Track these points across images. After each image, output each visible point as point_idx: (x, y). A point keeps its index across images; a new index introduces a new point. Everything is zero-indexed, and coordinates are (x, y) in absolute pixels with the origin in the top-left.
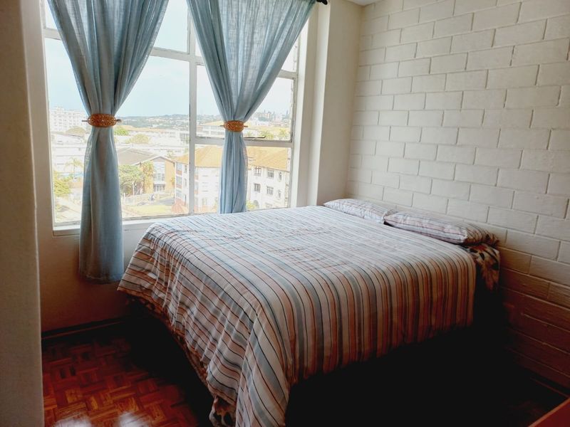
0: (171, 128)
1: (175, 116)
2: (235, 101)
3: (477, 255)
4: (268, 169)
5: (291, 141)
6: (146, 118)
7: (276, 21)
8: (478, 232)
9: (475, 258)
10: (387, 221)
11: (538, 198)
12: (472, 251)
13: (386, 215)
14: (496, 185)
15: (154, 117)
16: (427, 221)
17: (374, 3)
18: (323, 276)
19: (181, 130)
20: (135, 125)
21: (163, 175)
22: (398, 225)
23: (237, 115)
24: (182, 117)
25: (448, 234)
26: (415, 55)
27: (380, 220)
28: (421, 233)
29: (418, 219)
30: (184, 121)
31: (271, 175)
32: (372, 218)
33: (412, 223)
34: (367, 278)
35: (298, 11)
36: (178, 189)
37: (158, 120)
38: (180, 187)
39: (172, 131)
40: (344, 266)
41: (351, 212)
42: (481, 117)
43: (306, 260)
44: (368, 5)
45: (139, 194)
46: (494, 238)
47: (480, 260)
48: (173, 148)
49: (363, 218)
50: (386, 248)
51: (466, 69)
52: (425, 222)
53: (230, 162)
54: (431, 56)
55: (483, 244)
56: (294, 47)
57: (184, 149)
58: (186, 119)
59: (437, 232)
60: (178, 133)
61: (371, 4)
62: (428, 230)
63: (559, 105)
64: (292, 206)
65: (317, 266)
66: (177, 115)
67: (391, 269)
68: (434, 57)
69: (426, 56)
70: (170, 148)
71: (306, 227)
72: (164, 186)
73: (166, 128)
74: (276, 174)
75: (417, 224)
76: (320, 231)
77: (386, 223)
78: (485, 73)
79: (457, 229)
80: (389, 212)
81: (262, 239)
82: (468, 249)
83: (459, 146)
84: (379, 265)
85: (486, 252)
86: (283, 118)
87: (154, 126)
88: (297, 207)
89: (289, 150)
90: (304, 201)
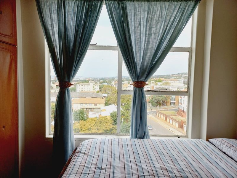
0: (180, 78)
1: (182, 74)
2: (138, 70)
5: (188, 91)
6: (170, 75)
7: (168, 18)
15: (173, 75)
19: (184, 79)
20: (165, 78)
21: (174, 98)
23: (140, 77)
24: (185, 74)
30: (186, 75)
36: (180, 105)
37: (175, 76)
38: (181, 104)
39: (180, 80)
45: (164, 106)
48: (180, 87)
53: (135, 106)
57: (184, 87)
58: (187, 75)
60: (182, 80)
66: (183, 73)
70: (178, 87)
72: (175, 103)
73: (178, 78)
87: (173, 78)
88: (191, 139)
89: (186, 97)
90: (197, 135)
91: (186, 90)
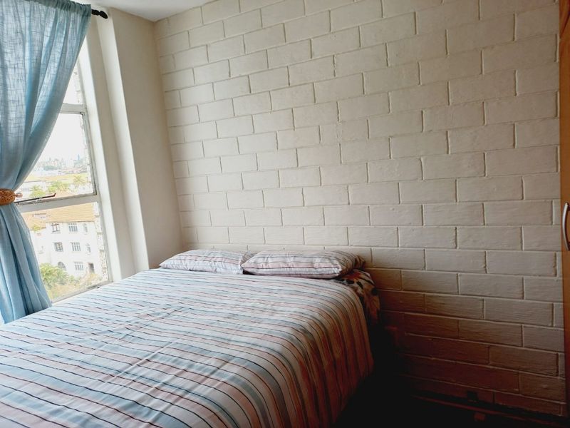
3: (356, 285)
4: (68, 222)
5: (96, 193)
7: (38, 37)
8: (347, 258)
9: (355, 290)
10: (247, 270)
11: (393, 209)
12: (350, 282)
13: (243, 262)
14: (349, 204)
16: (292, 259)
17: (167, 18)
18: (204, 403)
22: (260, 271)
25: (320, 270)
26: (230, 73)
27: (236, 270)
28: (289, 275)
29: (282, 259)
31: (74, 229)
32: (226, 269)
33: (276, 265)
34: (263, 374)
35: (68, 25)
40: (226, 367)
41: (198, 268)
42: (318, 134)
43: (166, 378)
44: (159, 21)
46: (360, 260)
47: (360, 290)
49: (216, 271)
50: (263, 311)
51: (289, 84)
52: (290, 261)
54: (248, 73)
55: (355, 270)
56: (73, 74)
59: (307, 270)
61: (164, 19)
62: (297, 269)
63: (391, 112)
64: (114, 278)
65: (189, 385)
67: (286, 344)
68: (251, 74)
69: (243, 74)
71: (146, 310)
74: (80, 226)
75: (282, 265)
76: (168, 311)
77: (245, 273)
78: (310, 87)
79: (327, 261)
80: (244, 257)
81: (82, 357)
82: (345, 281)
83: (301, 168)
84: (268, 344)
85: (361, 278)
86: (75, 164)
88: (123, 278)
89: (96, 205)
90: (130, 268)
91: (91, 191)
